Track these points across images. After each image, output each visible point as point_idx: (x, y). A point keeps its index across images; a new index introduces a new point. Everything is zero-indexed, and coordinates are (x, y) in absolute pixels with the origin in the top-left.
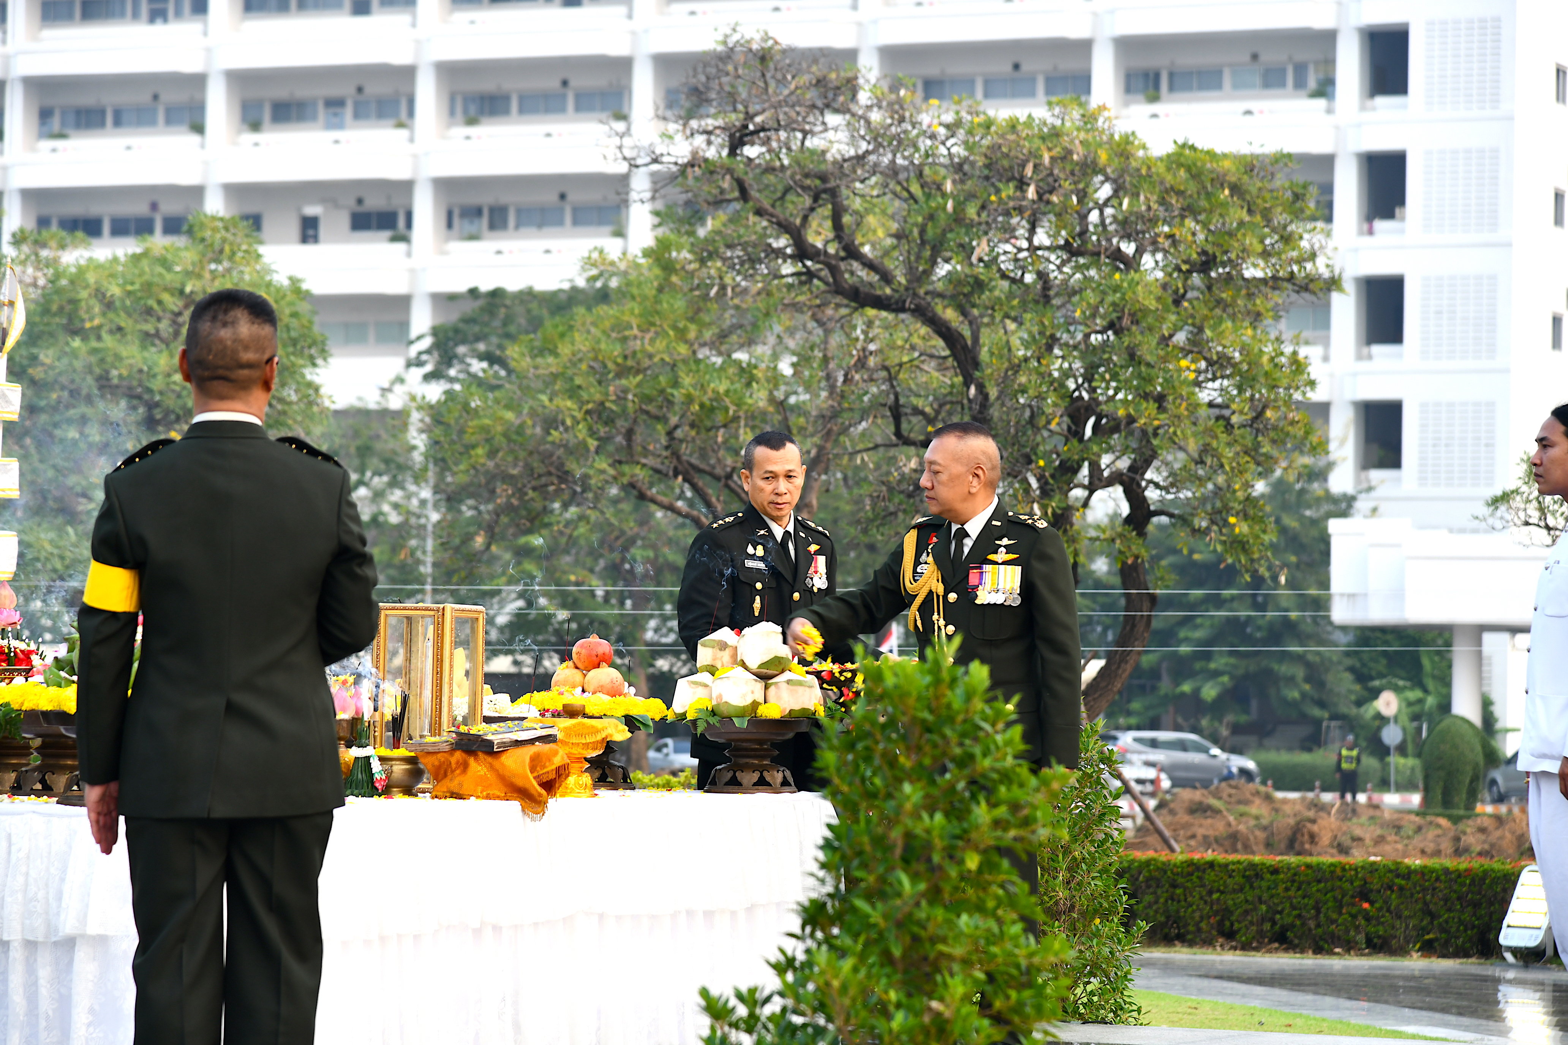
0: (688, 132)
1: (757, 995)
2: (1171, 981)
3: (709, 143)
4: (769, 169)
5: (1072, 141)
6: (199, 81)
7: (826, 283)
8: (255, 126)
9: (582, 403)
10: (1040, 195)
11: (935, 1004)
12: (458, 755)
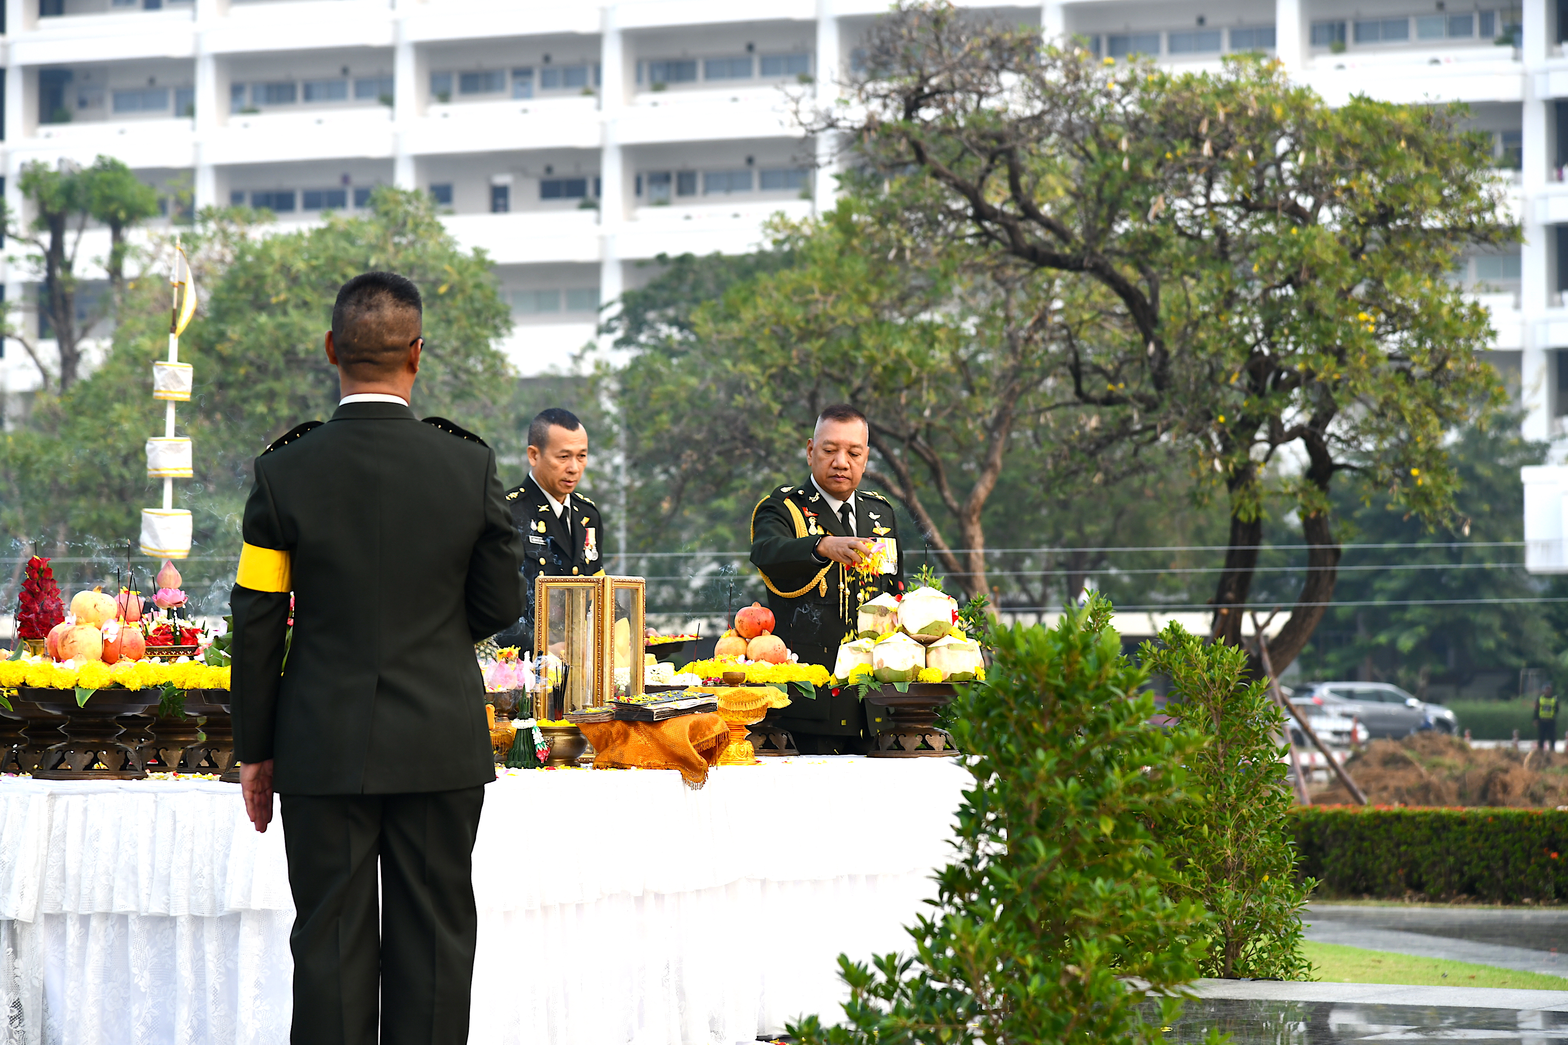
0: (864, 96)
1: (896, 962)
2: (1357, 934)
3: (885, 106)
4: (945, 131)
5: (1247, 96)
6: (387, 54)
7: (1004, 243)
8: (444, 97)
9: (765, 368)
10: (1216, 151)
11: (1071, 968)
12: (619, 725)
